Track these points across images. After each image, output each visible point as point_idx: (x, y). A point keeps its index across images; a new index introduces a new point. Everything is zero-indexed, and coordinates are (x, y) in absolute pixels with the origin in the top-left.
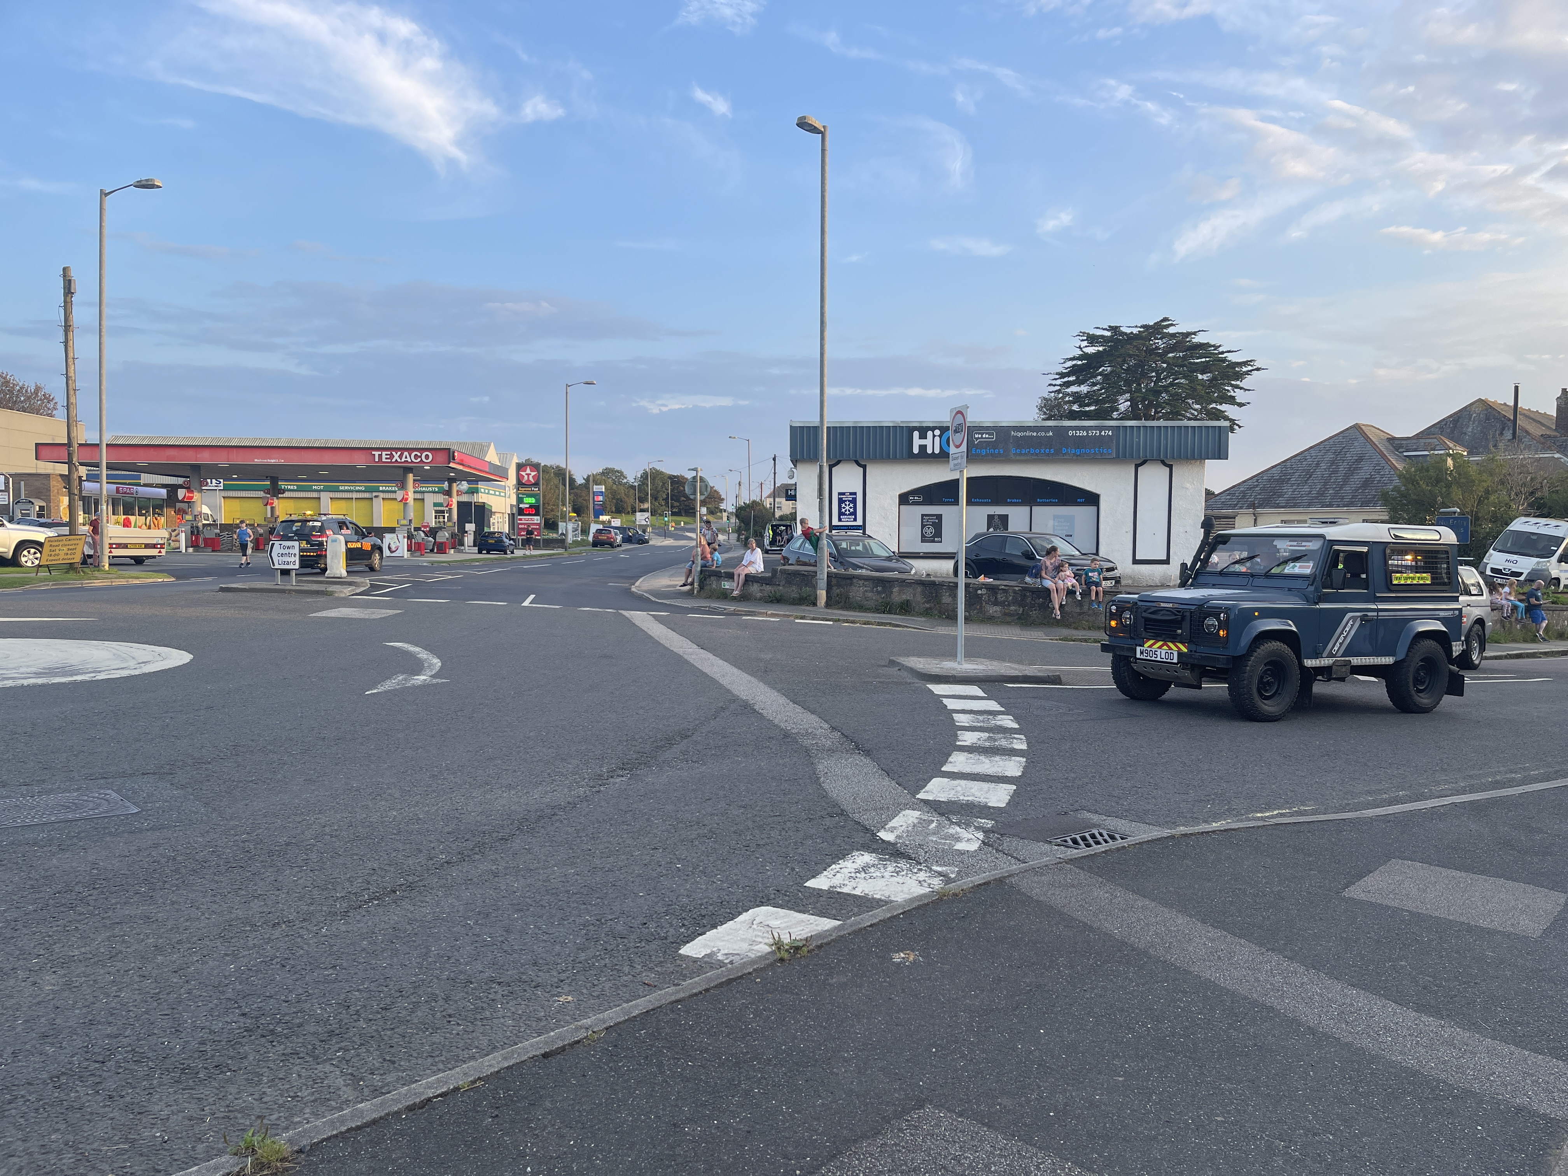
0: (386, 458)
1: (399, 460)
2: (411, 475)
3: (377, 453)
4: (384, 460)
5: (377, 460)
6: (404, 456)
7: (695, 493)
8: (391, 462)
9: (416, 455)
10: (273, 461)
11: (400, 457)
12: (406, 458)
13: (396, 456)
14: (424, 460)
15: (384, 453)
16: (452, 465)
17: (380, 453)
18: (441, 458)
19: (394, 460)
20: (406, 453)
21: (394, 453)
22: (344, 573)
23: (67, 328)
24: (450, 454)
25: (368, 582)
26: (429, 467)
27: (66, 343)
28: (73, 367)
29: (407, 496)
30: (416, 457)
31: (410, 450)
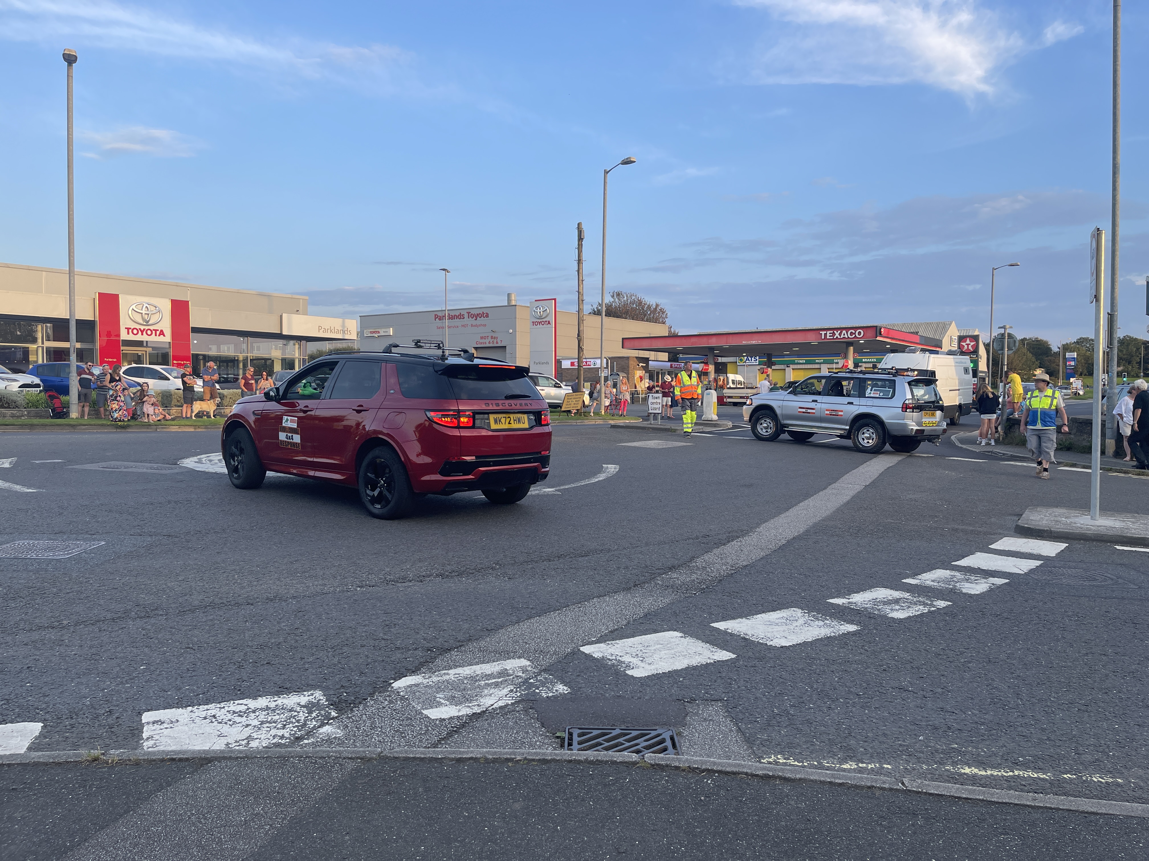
0: (830, 336)
1: (839, 337)
2: (851, 348)
3: (823, 333)
4: (828, 337)
7: (1002, 349)
8: (833, 339)
9: (851, 332)
10: (754, 342)
11: (840, 334)
12: (844, 335)
13: (837, 334)
14: (857, 336)
15: (828, 332)
16: (878, 338)
17: (825, 332)
18: (870, 333)
19: (835, 337)
20: (844, 332)
21: (835, 332)
22: (715, 417)
23: (579, 261)
24: (876, 330)
25: (730, 424)
26: (863, 342)
27: (578, 271)
28: (582, 285)
29: (847, 364)
30: (851, 334)
31: (847, 329)
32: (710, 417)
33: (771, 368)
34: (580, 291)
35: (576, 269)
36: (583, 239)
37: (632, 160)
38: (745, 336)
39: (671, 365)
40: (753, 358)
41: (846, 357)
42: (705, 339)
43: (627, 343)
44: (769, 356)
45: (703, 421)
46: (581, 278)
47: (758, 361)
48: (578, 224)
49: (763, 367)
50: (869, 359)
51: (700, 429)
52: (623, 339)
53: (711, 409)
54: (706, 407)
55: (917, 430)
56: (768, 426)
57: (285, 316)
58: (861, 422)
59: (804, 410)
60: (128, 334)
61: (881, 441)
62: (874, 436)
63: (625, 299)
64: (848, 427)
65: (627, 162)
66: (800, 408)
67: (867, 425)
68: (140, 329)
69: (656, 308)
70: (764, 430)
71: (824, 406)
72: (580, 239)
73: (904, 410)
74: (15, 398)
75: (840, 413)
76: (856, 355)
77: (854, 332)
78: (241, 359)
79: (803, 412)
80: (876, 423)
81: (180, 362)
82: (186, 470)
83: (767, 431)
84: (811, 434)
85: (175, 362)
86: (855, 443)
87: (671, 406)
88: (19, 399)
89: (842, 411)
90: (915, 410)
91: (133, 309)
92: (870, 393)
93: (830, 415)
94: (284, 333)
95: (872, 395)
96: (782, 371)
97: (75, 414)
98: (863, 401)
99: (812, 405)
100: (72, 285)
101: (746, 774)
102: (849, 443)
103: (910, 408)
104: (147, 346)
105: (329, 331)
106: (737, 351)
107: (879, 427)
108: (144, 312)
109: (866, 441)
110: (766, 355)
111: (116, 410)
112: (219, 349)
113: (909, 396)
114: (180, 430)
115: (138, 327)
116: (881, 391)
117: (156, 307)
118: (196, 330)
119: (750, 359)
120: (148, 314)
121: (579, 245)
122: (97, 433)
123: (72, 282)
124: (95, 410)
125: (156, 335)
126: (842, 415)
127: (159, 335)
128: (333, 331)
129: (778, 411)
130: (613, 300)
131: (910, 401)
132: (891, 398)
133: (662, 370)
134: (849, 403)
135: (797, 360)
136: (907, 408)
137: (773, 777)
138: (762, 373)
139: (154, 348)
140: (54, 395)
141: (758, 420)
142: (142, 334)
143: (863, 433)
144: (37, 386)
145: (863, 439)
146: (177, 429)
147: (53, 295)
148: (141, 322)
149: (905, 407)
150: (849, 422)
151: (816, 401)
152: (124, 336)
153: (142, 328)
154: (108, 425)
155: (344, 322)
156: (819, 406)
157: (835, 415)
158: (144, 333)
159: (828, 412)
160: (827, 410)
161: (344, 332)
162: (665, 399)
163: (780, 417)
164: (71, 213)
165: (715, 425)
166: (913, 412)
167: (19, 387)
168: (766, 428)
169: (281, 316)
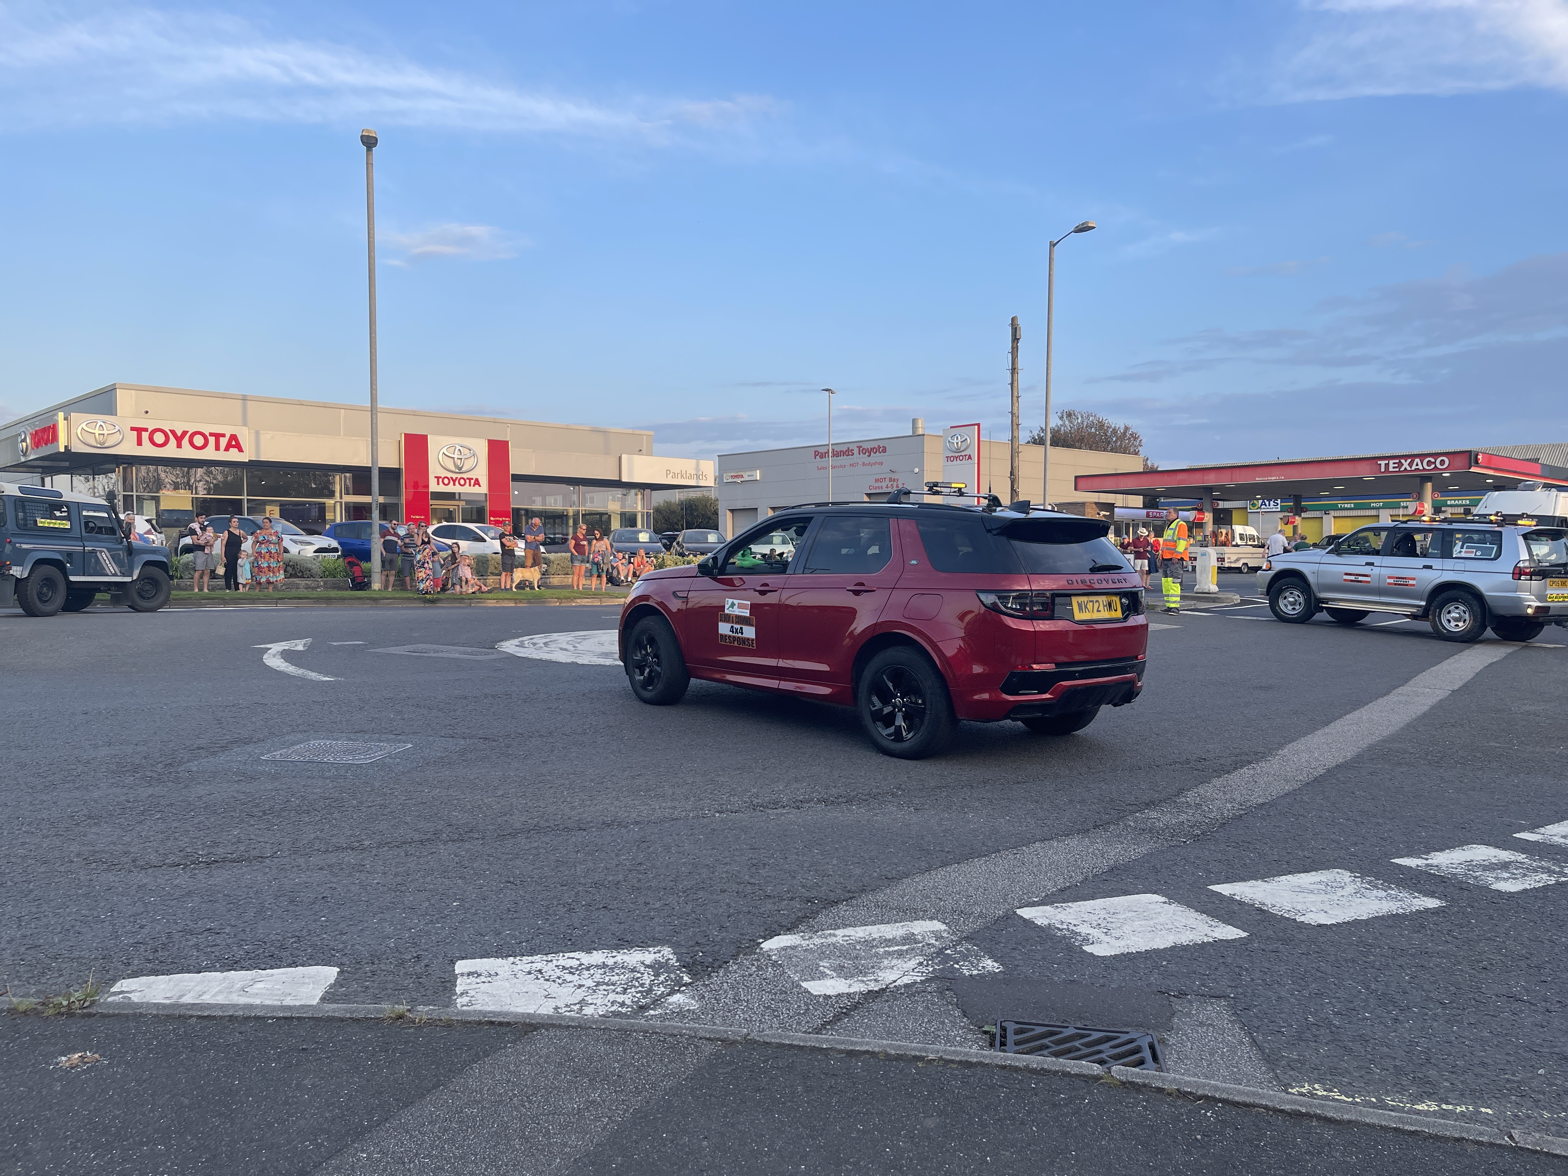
0: (1394, 468)
1: (1409, 468)
2: (1429, 486)
3: (1383, 463)
4: (1391, 469)
5: (1383, 470)
6: (1415, 463)
8: (1399, 471)
9: (1429, 461)
10: (1273, 478)
11: (1410, 465)
12: (1417, 465)
13: (1406, 465)
14: (1439, 466)
15: (1391, 462)
16: (1473, 470)
17: (1387, 462)
18: (1460, 461)
19: (1402, 469)
20: (1417, 460)
21: (1403, 461)
22: (1214, 588)
23: (1014, 370)
24: (1471, 457)
25: (1237, 598)
26: (1448, 475)
27: (1012, 384)
28: (1017, 404)
29: (1422, 509)
30: (1429, 463)
31: (1422, 456)
32: (1206, 587)
33: (1300, 516)
34: (1014, 412)
35: (1010, 381)
36: (1019, 339)
37: (1090, 225)
38: (1260, 470)
39: (1148, 513)
40: (1272, 503)
41: (1420, 498)
42: (1198, 476)
43: (1081, 483)
44: (1297, 499)
45: (1196, 593)
46: (1015, 394)
47: (1279, 506)
48: (1013, 319)
49: (1288, 514)
50: (1458, 500)
51: (1191, 605)
52: (1076, 477)
53: (1208, 577)
54: (1201, 573)
55: (1538, 607)
56: (1296, 601)
57: (624, 457)
58: (1445, 595)
59: (1353, 578)
60: (438, 484)
61: (1478, 624)
62: (1467, 616)
63: (1079, 421)
64: (1423, 603)
65: (1083, 229)
66: (1346, 574)
67: (1455, 600)
68: (452, 478)
69: (1125, 433)
70: (1290, 607)
71: (1385, 572)
72: (1015, 339)
73: (1517, 576)
74: (309, 565)
75: (1411, 582)
76: (1436, 496)
77: (1433, 460)
78: (571, 514)
79: (1351, 581)
80: (1470, 597)
81: (498, 519)
82: (505, 656)
83: (1294, 609)
84: (1364, 614)
85: (492, 519)
86: (1435, 626)
87: (1149, 572)
88: (314, 567)
89: (1414, 579)
90: (1533, 578)
91: (444, 453)
92: (1460, 552)
93: (1395, 584)
94: (624, 479)
95: (1463, 555)
96: (1317, 520)
97: (377, 584)
98: (1448, 563)
99: (1367, 570)
100: (374, 425)
101: (1266, 1107)
102: (1425, 626)
103: (1526, 574)
104: (460, 499)
105: (679, 475)
106: (1248, 492)
107: (1475, 602)
108: (456, 456)
109: (1453, 624)
110: (1292, 497)
111: (423, 580)
112: (544, 502)
113: (1525, 556)
114: (498, 605)
115: (449, 475)
116: (1478, 549)
117: (470, 450)
118: (517, 478)
119: (1267, 503)
120: (461, 459)
121: (1013, 348)
122: (402, 608)
123: (374, 422)
124: (400, 580)
125: (470, 485)
126: (1414, 585)
127: (474, 486)
128: (684, 476)
129: (1311, 579)
130: (1061, 423)
131: (1527, 564)
132: (1495, 559)
133: (1133, 520)
134: (1425, 567)
135: (1340, 503)
136: (1521, 574)
137: (1307, 1115)
138: (1287, 524)
139: (467, 502)
140: (353, 562)
141: (1280, 591)
142: (454, 485)
143: (1449, 612)
144: (335, 550)
145: (1449, 621)
146: (494, 603)
147: (353, 438)
148: (453, 469)
149: (1518, 573)
150: (1426, 595)
151: (1372, 564)
152: (434, 487)
153: (454, 476)
154: (415, 599)
155: (698, 465)
156: (1376, 571)
157: (1405, 585)
158: (457, 482)
159: (1392, 581)
160: (1389, 578)
161: (698, 477)
162: (1139, 562)
163: (1314, 587)
164: (373, 335)
165: (1214, 600)
166: (1531, 580)
167: (315, 552)
168: (1292, 604)
169: (620, 458)
